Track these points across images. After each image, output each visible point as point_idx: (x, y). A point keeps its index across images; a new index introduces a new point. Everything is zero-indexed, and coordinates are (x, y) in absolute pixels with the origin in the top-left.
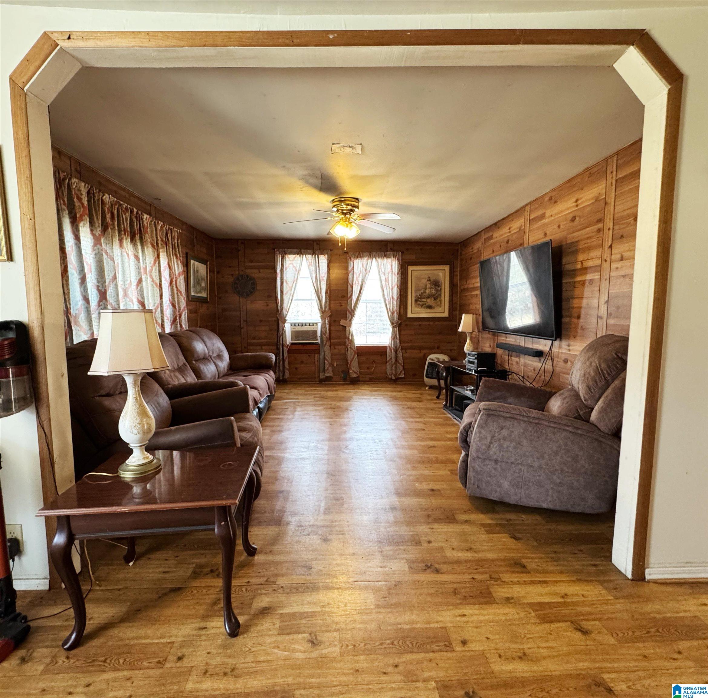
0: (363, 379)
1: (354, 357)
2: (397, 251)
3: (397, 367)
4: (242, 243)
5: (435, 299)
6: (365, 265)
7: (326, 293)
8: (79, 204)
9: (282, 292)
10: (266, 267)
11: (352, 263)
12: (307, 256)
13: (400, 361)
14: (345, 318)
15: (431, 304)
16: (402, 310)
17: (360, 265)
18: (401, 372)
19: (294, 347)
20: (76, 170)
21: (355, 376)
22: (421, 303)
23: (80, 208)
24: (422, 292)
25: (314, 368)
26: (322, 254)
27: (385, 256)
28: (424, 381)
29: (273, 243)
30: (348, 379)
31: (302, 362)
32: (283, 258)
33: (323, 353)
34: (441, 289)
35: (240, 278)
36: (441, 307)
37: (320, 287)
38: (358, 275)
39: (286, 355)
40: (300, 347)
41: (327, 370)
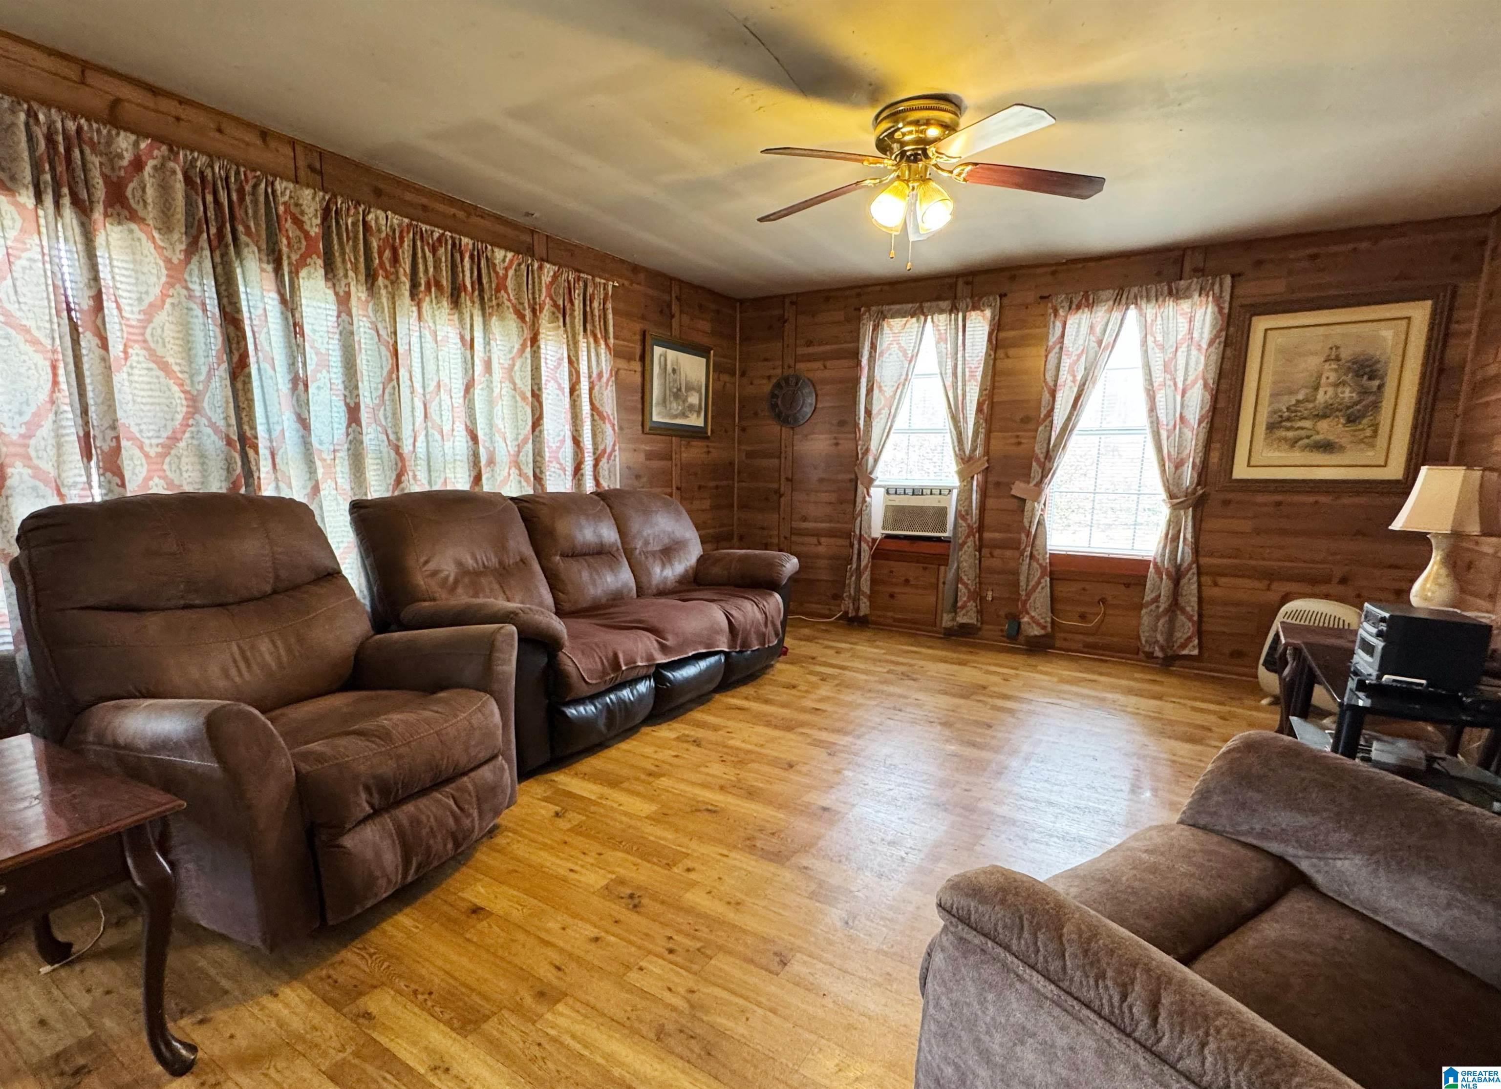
0: (1065, 645)
1: (1039, 583)
2: (1217, 274)
3: (1178, 624)
4: (792, 303)
5: (1351, 420)
6: (1098, 329)
7: (979, 410)
8: (298, 233)
9: (868, 413)
10: (838, 355)
11: (1059, 324)
12: (936, 316)
13: (1188, 609)
14: (1026, 476)
15: (1331, 437)
16: (1215, 457)
17: (1084, 329)
18: (1189, 639)
19: (892, 545)
20: (311, 168)
21: (1036, 631)
22: (1290, 434)
23: (300, 242)
24: (1300, 397)
25: (934, 599)
26: (975, 308)
27: (1170, 293)
28: (1256, 677)
29: (859, 295)
30: (1021, 638)
31: (907, 581)
32: (876, 328)
33: (955, 565)
34: (1380, 387)
35: (783, 384)
36: (1372, 446)
37: (964, 395)
38: (1074, 358)
39: (865, 559)
40: (905, 546)
41: (963, 607)
